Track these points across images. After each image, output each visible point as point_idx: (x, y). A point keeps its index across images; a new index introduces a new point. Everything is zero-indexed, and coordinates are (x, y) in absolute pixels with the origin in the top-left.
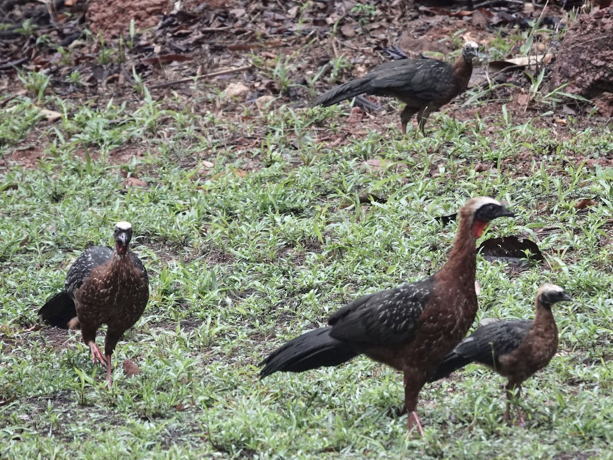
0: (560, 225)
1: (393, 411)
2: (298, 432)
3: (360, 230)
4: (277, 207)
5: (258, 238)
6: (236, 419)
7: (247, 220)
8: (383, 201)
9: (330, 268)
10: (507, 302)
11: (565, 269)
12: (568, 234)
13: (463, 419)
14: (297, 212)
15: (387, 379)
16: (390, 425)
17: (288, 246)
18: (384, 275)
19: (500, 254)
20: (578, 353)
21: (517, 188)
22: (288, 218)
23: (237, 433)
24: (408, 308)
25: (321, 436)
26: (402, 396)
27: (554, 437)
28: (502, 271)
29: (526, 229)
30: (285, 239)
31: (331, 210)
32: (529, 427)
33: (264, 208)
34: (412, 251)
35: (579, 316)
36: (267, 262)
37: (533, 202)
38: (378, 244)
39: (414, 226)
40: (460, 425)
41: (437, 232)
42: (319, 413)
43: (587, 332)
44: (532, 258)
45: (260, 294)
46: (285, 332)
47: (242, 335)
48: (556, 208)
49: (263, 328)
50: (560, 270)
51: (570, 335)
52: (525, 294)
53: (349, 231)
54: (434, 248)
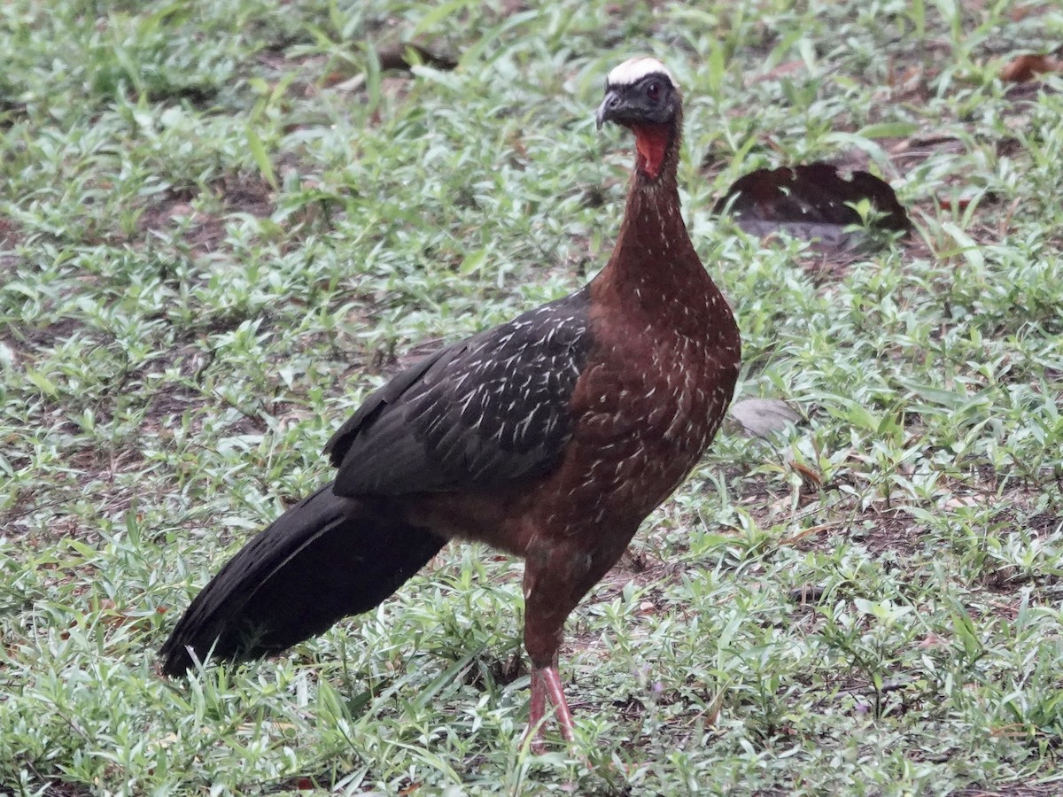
0: (958, 130)
1: (484, 668)
2: (209, 731)
3: (380, 148)
4: (141, 86)
5: (90, 175)
6: (33, 697)
7: (54, 122)
8: (446, 64)
9: (295, 259)
10: (808, 351)
11: (975, 256)
12: (980, 156)
13: (686, 691)
14: (200, 97)
15: (466, 578)
16: (476, 711)
17: (175, 197)
18: (452, 280)
19: (787, 214)
20: (1016, 496)
21: (834, 23)
22: (174, 116)
23: (35, 740)
24: (538, 372)
25: (277, 744)
26: (514, 627)
27: (953, 740)
28: (792, 264)
29: (861, 142)
30: (165, 175)
31: (298, 90)
32: (877, 710)
33: (105, 87)
34: (532, 208)
35: (1016, 390)
36: (114, 242)
37: (880, 63)
38: (434, 189)
39: (536, 136)
40: (678, 708)
41: (604, 151)
42: (270, 676)
43: (1040, 435)
44: (879, 225)
45: (94, 333)
46: (168, 444)
47: (45, 454)
48: (944, 82)
49: (106, 433)
50: (960, 260)
51: (990, 446)
52: (858, 330)
53: (351, 152)
54: (596, 199)
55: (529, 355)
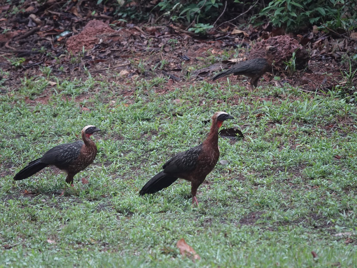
0: (250, 124)
1: (186, 196)
2: (150, 205)
3: (172, 127)
4: (140, 118)
5: (133, 130)
6: (126, 200)
7: (129, 123)
8: (181, 115)
9: (161, 141)
10: (230, 154)
11: (252, 141)
12: (253, 127)
13: (213, 199)
14: (148, 120)
15: (184, 184)
16: (185, 202)
17: (145, 133)
18: (182, 144)
19: (227, 135)
20: (258, 173)
21: (233, 110)
22: (144, 122)
23: (126, 206)
24: (193, 156)
25: (159, 207)
26: (190, 191)
27: (249, 206)
28: (228, 142)
29: (237, 126)
30: (143, 130)
31: (161, 119)
32: (239, 202)
33: (135, 118)
34: (193, 135)
35: (258, 159)
36: (137, 139)
37: (240, 115)
38: (180, 132)
39: (193, 125)
40: (212, 202)
41: (202, 127)
42: (158, 198)
43: (261, 165)
44: (239, 137)
45: (134, 152)
46: (144, 166)
47: (127, 168)
48: (248, 117)
49: (136, 165)
50: (250, 141)
51: (254, 166)
52: (237, 151)
53: (168, 127)
54: (201, 133)
55: (192, 154)
